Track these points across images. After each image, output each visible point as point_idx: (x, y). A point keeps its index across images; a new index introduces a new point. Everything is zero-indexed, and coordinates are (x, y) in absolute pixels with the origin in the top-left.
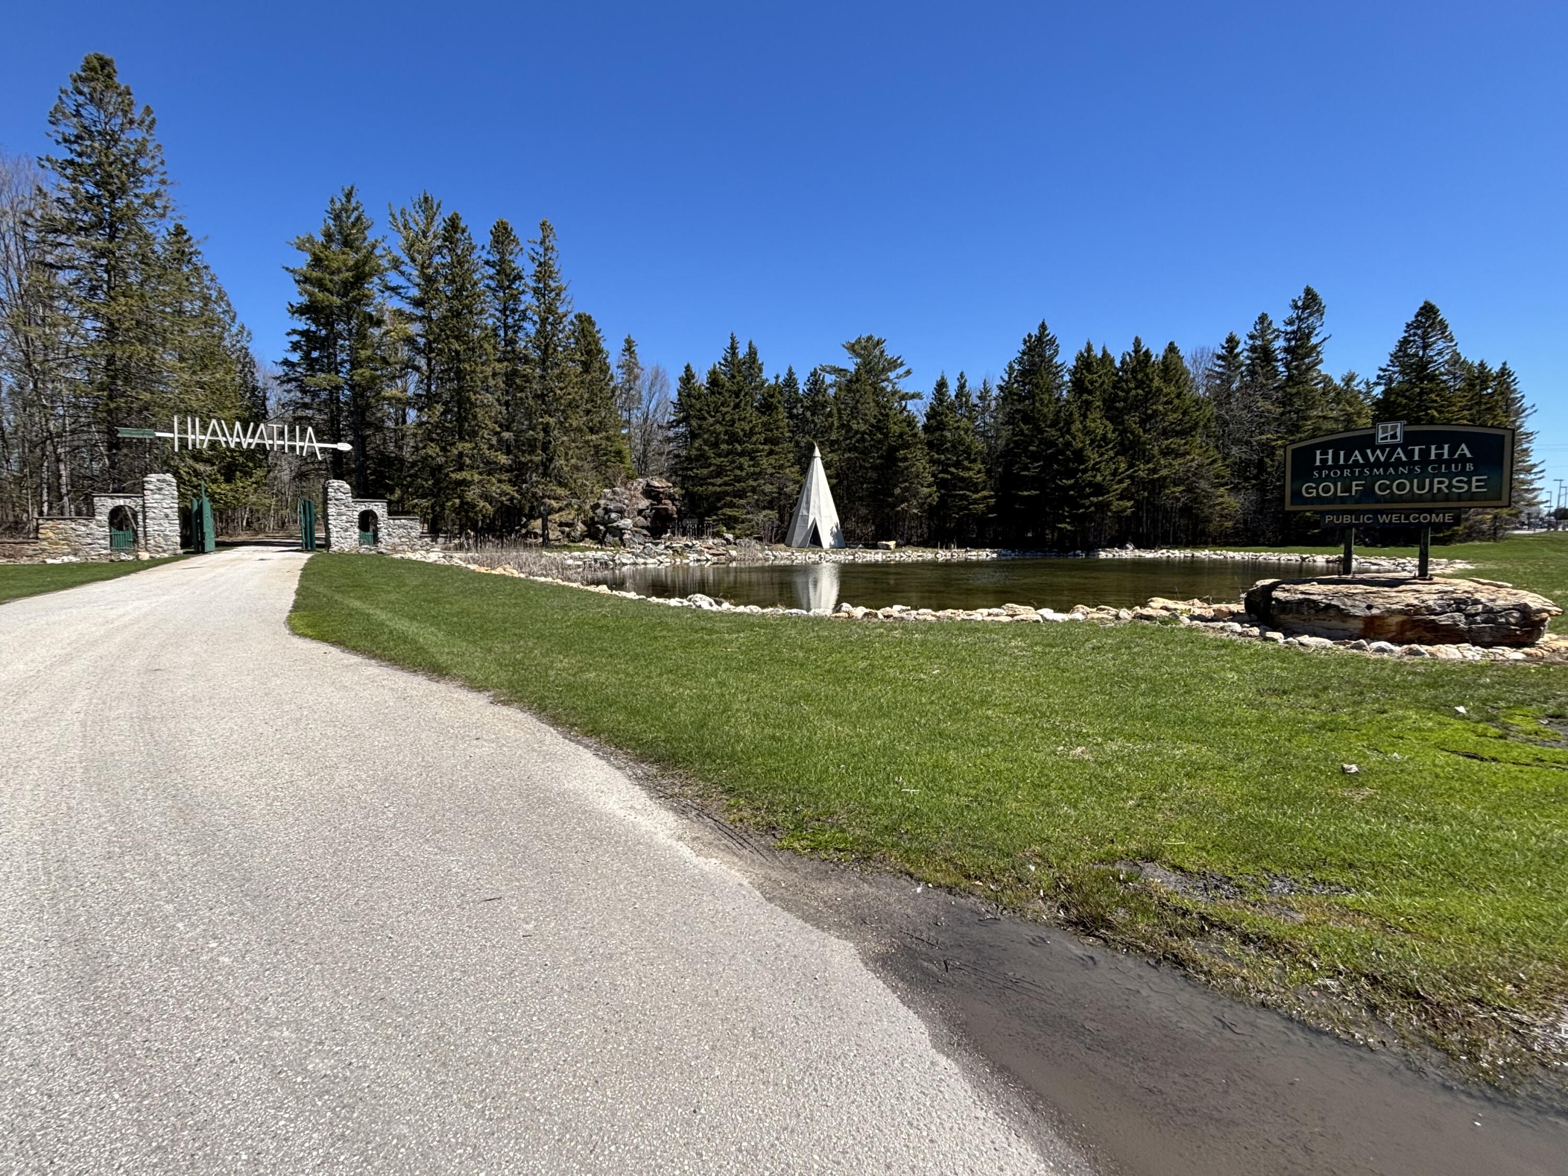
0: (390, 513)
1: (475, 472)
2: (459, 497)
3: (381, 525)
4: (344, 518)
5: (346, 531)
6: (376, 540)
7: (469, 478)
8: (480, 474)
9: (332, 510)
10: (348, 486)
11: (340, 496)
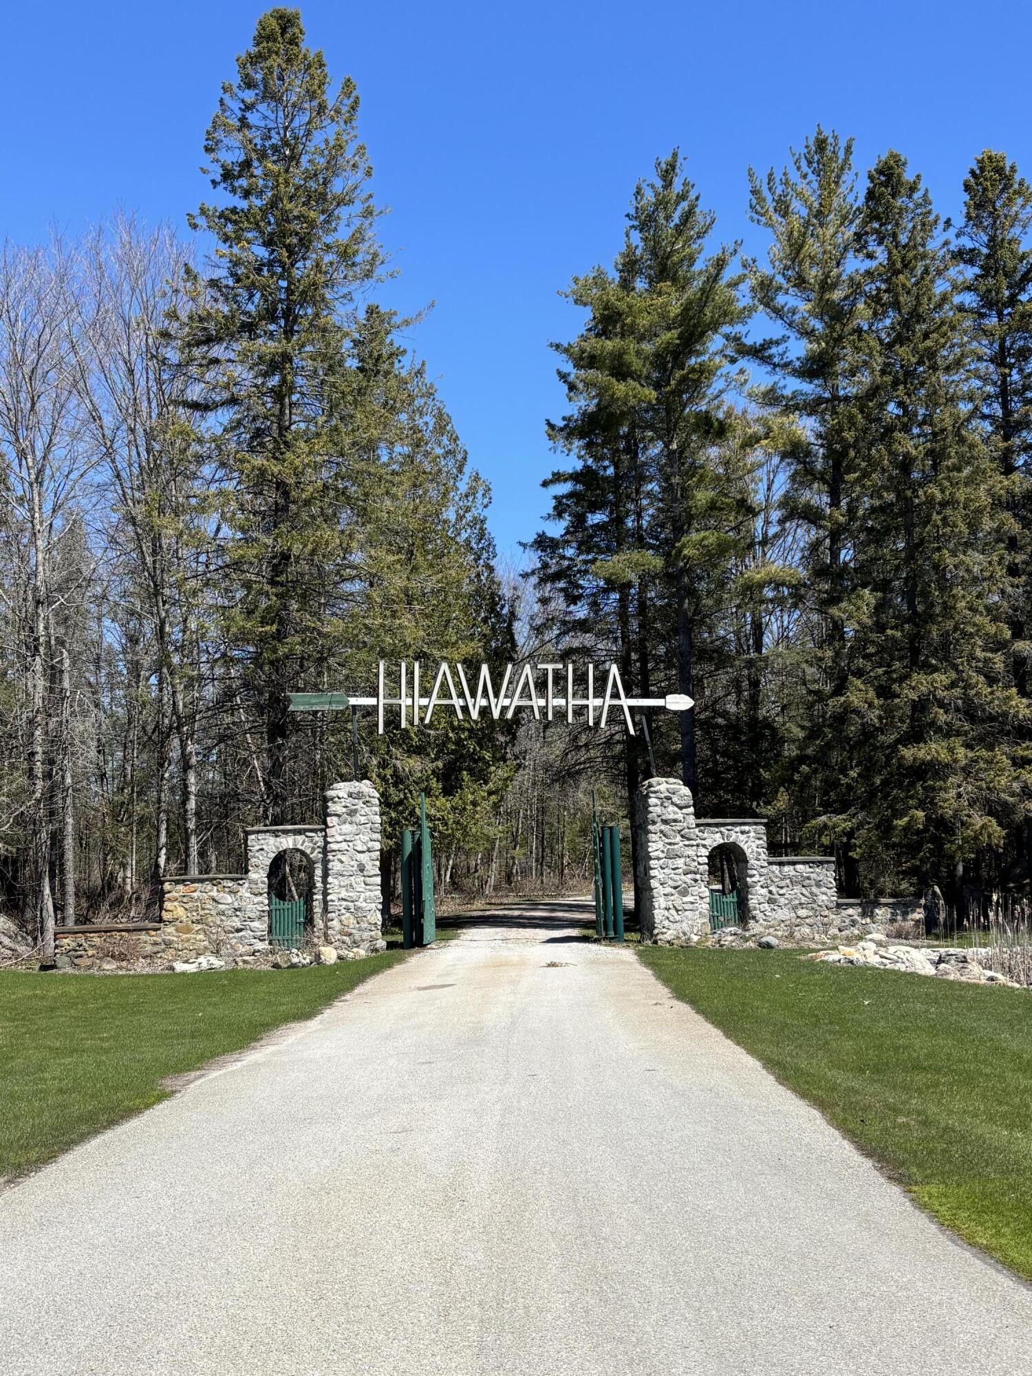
0: (774, 848)
1: (957, 742)
2: (921, 805)
3: (755, 878)
4: (680, 862)
5: (684, 893)
6: (743, 914)
7: (944, 757)
8: (968, 746)
9: (656, 846)
10: (686, 791)
11: (671, 812)
